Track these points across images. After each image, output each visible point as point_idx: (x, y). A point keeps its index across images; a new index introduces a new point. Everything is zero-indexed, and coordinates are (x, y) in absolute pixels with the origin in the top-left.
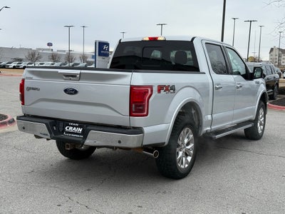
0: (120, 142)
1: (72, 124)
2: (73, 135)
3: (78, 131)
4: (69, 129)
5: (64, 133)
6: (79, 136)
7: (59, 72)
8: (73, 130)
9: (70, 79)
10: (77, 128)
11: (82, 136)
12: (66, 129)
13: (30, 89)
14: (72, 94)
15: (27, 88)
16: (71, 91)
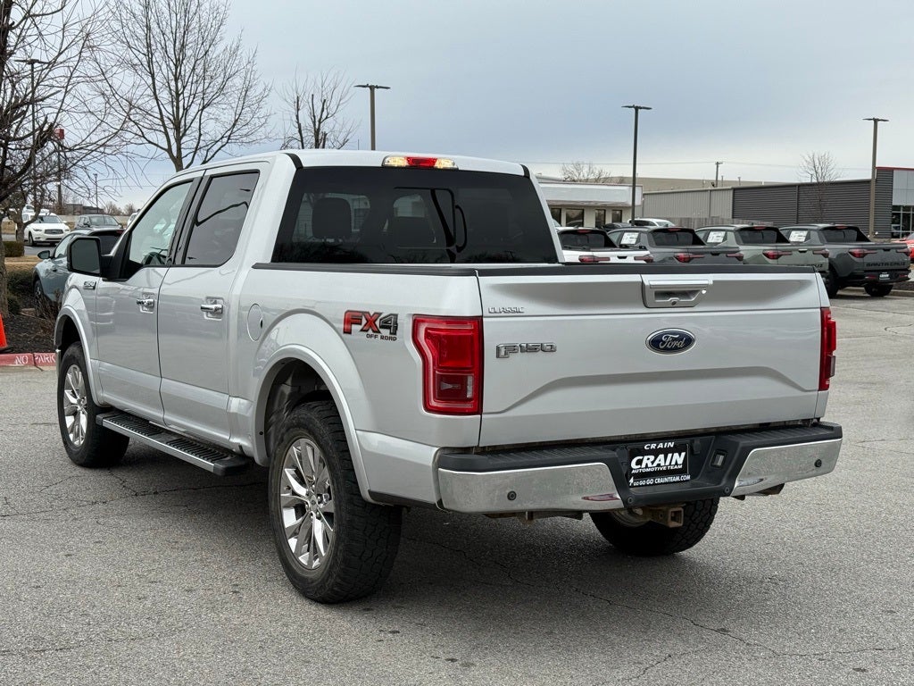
1: (653, 446)
2: (659, 480)
3: (673, 463)
4: (644, 466)
5: (631, 481)
6: (677, 479)
7: (646, 283)
8: (655, 464)
9: (674, 303)
10: (670, 455)
11: (688, 477)
12: (633, 465)
13: (511, 349)
14: (676, 349)
15: (498, 349)
16: (674, 339)
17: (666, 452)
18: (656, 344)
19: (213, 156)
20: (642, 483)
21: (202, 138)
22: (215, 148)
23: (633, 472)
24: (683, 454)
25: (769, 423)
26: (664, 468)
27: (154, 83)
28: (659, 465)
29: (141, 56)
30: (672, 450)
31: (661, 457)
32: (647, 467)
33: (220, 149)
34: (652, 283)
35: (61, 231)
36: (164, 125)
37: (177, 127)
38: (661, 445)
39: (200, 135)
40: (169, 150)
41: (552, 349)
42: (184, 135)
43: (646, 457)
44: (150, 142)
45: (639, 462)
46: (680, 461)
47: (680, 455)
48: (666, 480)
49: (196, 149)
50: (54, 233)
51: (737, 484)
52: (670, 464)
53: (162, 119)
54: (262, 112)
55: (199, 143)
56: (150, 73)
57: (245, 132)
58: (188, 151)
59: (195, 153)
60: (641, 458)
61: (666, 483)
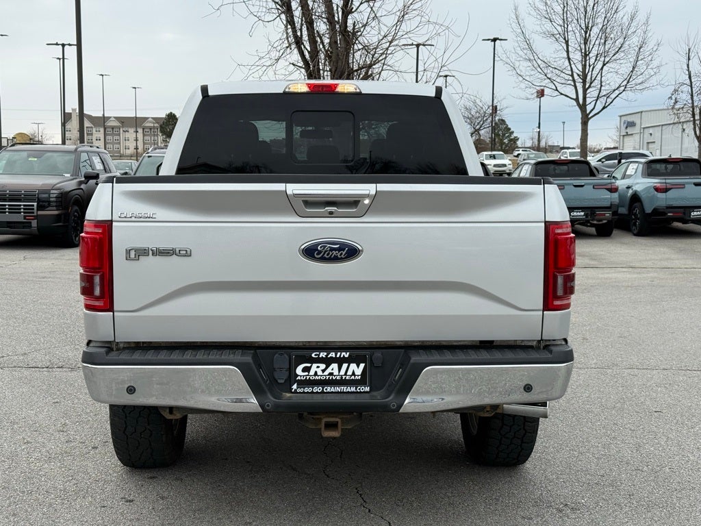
0: (528, 388)
1: (323, 355)
2: (329, 389)
3: (350, 373)
4: (312, 373)
5: (295, 387)
6: (353, 389)
7: (289, 192)
8: (326, 373)
9: (331, 213)
10: (345, 366)
11: (367, 389)
12: (299, 370)
13: (142, 253)
14: (335, 259)
15: (128, 252)
16: (332, 249)
17: (340, 362)
18: (311, 252)
19: (612, 102)
20: (306, 390)
21: (603, 88)
22: (613, 96)
23: (299, 378)
24: (362, 366)
25: (493, 341)
26: (338, 378)
27: (568, 48)
28: (331, 374)
29: (559, 28)
30: (349, 361)
31: (335, 366)
32: (316, 374)
33: (617, 96)
34: (296, 192)
35: (505, 165)
36: (574, 81)
37: (584, 82)
38: (332, 355)
39: (601, 86)
40: (577, 100)
41: (188, 254)
42: (589, 87)
43: (315, 366)
44: (562, 94)
45: (307, 370)
46: (359, 371)
47: (358, 366)
48: (338, 389)
49: (598, 97)
50: (500, 167)
51: (407, 401)
52: (346, 374)
53: (572, 75)
54: (655, 63)
55: (600, 92)
56: (565, 39)
57: (640, 81)
58: (592, 99)
59: (597, 100)
60: (309, 365)
61: (338, 392)
